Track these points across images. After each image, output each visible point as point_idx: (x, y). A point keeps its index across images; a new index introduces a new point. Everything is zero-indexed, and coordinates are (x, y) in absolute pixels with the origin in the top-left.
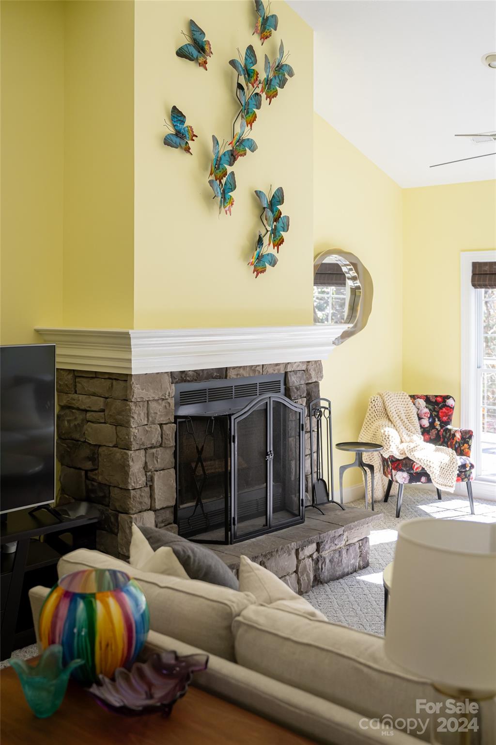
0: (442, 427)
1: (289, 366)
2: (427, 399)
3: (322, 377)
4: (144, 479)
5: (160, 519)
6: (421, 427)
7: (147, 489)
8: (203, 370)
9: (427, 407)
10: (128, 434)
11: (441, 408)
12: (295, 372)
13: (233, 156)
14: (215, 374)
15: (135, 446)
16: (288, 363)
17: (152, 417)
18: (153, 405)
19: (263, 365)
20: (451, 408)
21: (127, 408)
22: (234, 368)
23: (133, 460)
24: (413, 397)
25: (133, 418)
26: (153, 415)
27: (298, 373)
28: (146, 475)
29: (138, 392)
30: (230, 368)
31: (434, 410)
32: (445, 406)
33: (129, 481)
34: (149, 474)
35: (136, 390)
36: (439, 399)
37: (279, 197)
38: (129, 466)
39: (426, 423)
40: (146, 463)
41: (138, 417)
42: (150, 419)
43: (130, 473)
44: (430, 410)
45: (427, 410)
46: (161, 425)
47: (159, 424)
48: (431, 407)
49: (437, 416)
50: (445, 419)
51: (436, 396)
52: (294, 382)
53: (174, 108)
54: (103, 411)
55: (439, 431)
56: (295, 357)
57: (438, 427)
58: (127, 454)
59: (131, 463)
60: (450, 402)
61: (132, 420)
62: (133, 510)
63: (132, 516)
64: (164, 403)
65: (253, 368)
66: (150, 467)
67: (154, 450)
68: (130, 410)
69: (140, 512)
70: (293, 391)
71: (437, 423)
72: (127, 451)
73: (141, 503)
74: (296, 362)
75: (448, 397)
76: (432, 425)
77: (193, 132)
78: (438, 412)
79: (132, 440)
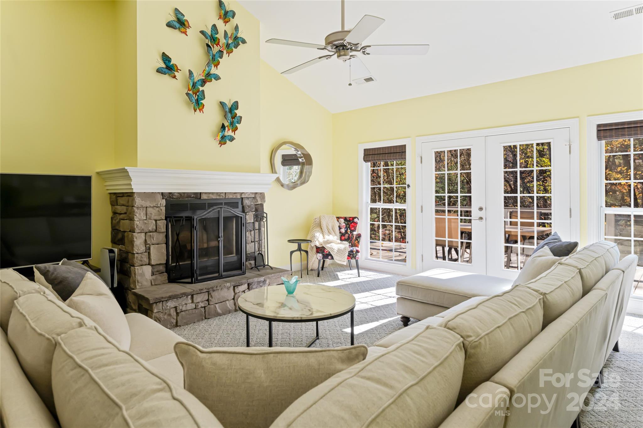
0: (351, 233)
1: (243, 195)
2: (345, 219)
3: (265, 201)
4: (144, 248)
5: (156, 270)
6: (340, 233)
7: (147, 254)
8: (184, 193)
9: (344, 223)
10: (134, 224)
11: (351, 223)
12: (248, 198)
13: (204, 82)
14: (193, 196)
15: (137, 230)
16: (243, 193)
17: (149, 216)
18: (149, 210)
19: (225, 193)
20: (356, 223)
22: (206, 193)
23: (136, 238)
24: (338, 218)
25: (136, 215)
26: (149, 215)
27: (250, 199)
28: (146, 246)
29: (138, 201)
30: (203, 193)
31: (348, 224)
32: (353, 222)
33: (134, 248)
34: (147, 246)
35: (137, 201)
36: (351, 219)
37: (235, 106)
38: (134, 241)
39: (343, 231)
40: (146, 240)
41: (139, 216)
42: (148, 217)
43: (135, 245)
44: (346, 224)
45: (344, 224)
46: (156, 221)
47: (154, 220)
48: (346, 223)
49: (349, 227)
50: (353, 228)
51: (350, 217)
52: (246, 203)
53: (163, 53)
54: (125, 213)
55: (349, 235)
56: (248, 189)
57: (349, 233)
58: (133, 235)
59: (135, 240)
60: (356, 220)
61: (135, 217)
62: (136, 264)
63: (135, 267)
64: (157, 209)
65: (219, 194)
66: (149, 242)
67: (151, 234)
68: (134, 211)
69: (142, 265)
70: (247, 208)
71: (349, 231)
72: (133, 233)
73: (141, 261)
74: (247, 193)
75: (355, 218)
76: (346, 232)
77: (177, 67)
78: (350, 225)
79: (135, 227)
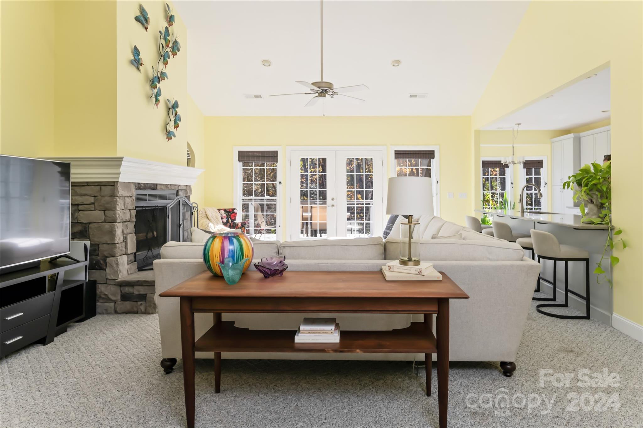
0: (232, 222)
2: (225, 210)
3: (191, 193)
4: (122, 238)
5: (129, 260)
6: (223, 222)
7: (124, 243)
8: (147, 184)
9: (225, 214)
10: (115, 214)
11: (232, 214)
12: (181, 190)
13: (159, 79)
14: (152, 186)
15: (119, 220)
16: (179, 185)
18: (126, 199)
19: (170, 184)
20: (236, 214)
21: (115, 200)
22: (160, 184)
23: (117, 228)
24: (219, 210)
25: (118, 205)
26: (127, 204)
27: (183, 191)
28: (123, 236)
29: (121, 192)
30: (158, 184)
31: (228, 215)
32: (233, 213)
33: (116, 238)
34: (124, 235)
36: (230, 210)
37: (176, 104)
38: (115, 231)
39: (225, 220)
40: (123, 230)
41: (120, 206)
42: (126, 206)
43: (116, 235)
44: (226, 215)
45: (225, 215)
46: (130, 210)
48: (227, 214)
49: (230, 217)
50: (233, 218)
51: (229, 209)
52: (181, 195)
53: (135, 46)
54: (93, 204)
55: (231, 224)
56: (182, 182)
57: (230, 222)
58: (115, 225)
59: (116, 229)
60: (235, 211)
61: (117, 206)
62: (118, 254)
63: (118, 257)
64: (131, 199)
66: (125, 232)
67: (127, 223)
68: (116, 201)
69: (121, 255)
71: (230, 220)
72: (114, 223)
73: (122, 250)
74: (182, 185)
75: (235, 209)
76: (228, 221)
77: (142, 62)
78: (230, 216)
79: (117, 217)
